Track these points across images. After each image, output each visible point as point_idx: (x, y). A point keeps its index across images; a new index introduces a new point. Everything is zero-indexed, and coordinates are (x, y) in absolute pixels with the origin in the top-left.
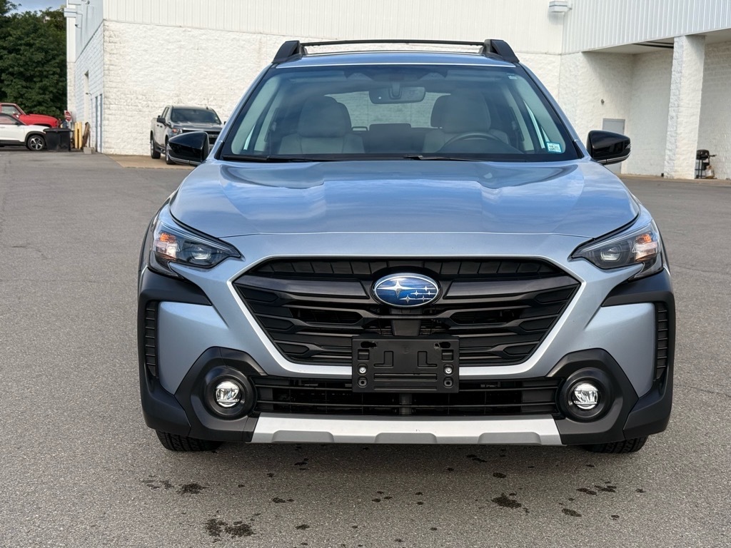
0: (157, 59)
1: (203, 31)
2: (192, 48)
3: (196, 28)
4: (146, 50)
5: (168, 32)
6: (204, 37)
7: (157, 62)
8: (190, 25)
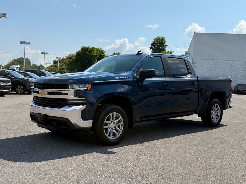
0: (205, 67)
1: (217, 61)
2: (214, 65)
3: (215, 60)
4: (202, 66)
5: (208, 61)
6: (217, 62)
7: (205, 68)
8: (214, 59)
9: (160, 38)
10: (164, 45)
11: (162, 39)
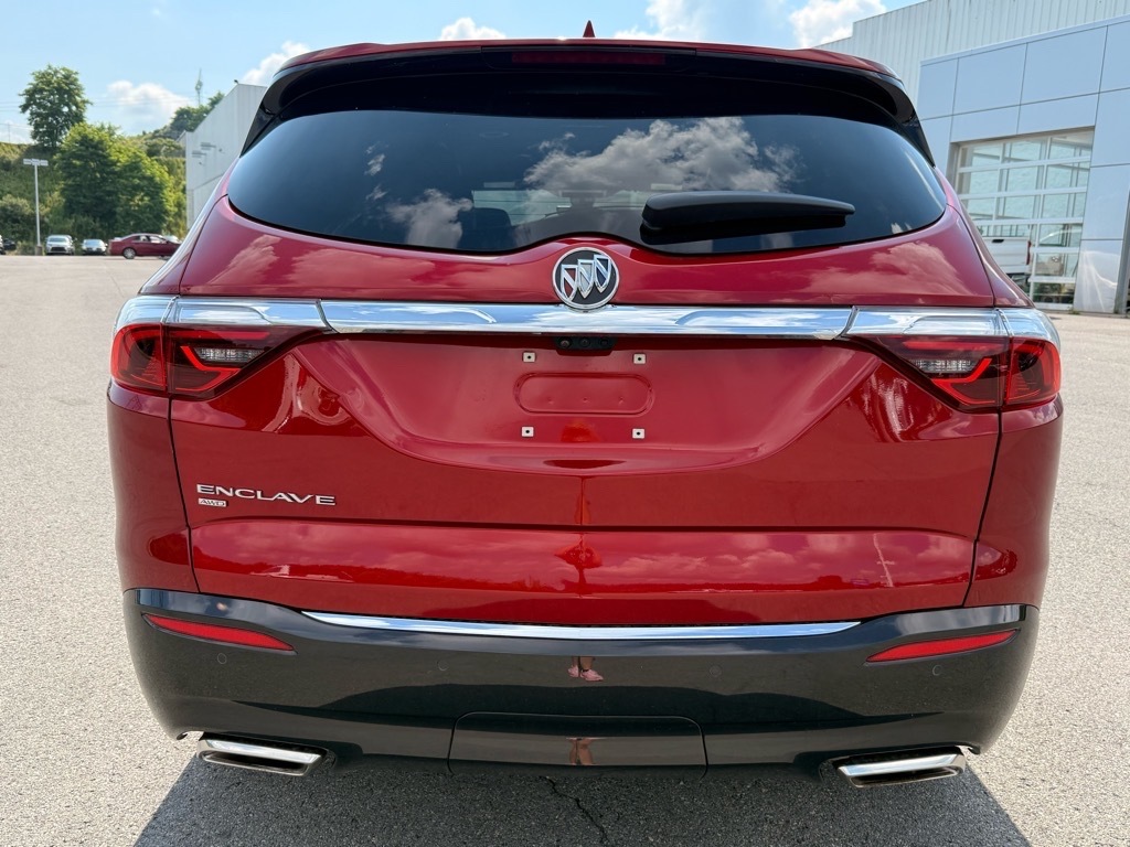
9: (56, 72)
10: (78, 99)
11: (66, 77)
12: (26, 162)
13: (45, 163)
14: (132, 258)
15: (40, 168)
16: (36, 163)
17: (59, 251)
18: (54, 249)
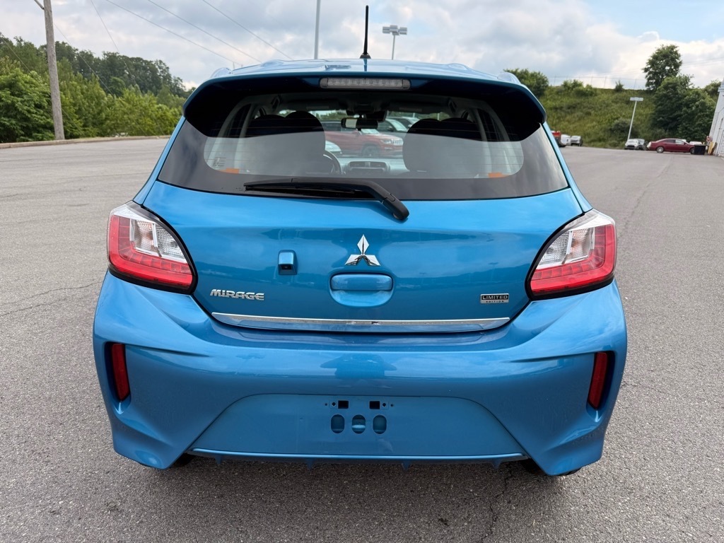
10: (677, 61)
12: (632, 99)
13: (642, 99)
14: (662, 152)
15: (638, 102)
16: (637, 99)
17: (631, 148)
18: (629, 146)
